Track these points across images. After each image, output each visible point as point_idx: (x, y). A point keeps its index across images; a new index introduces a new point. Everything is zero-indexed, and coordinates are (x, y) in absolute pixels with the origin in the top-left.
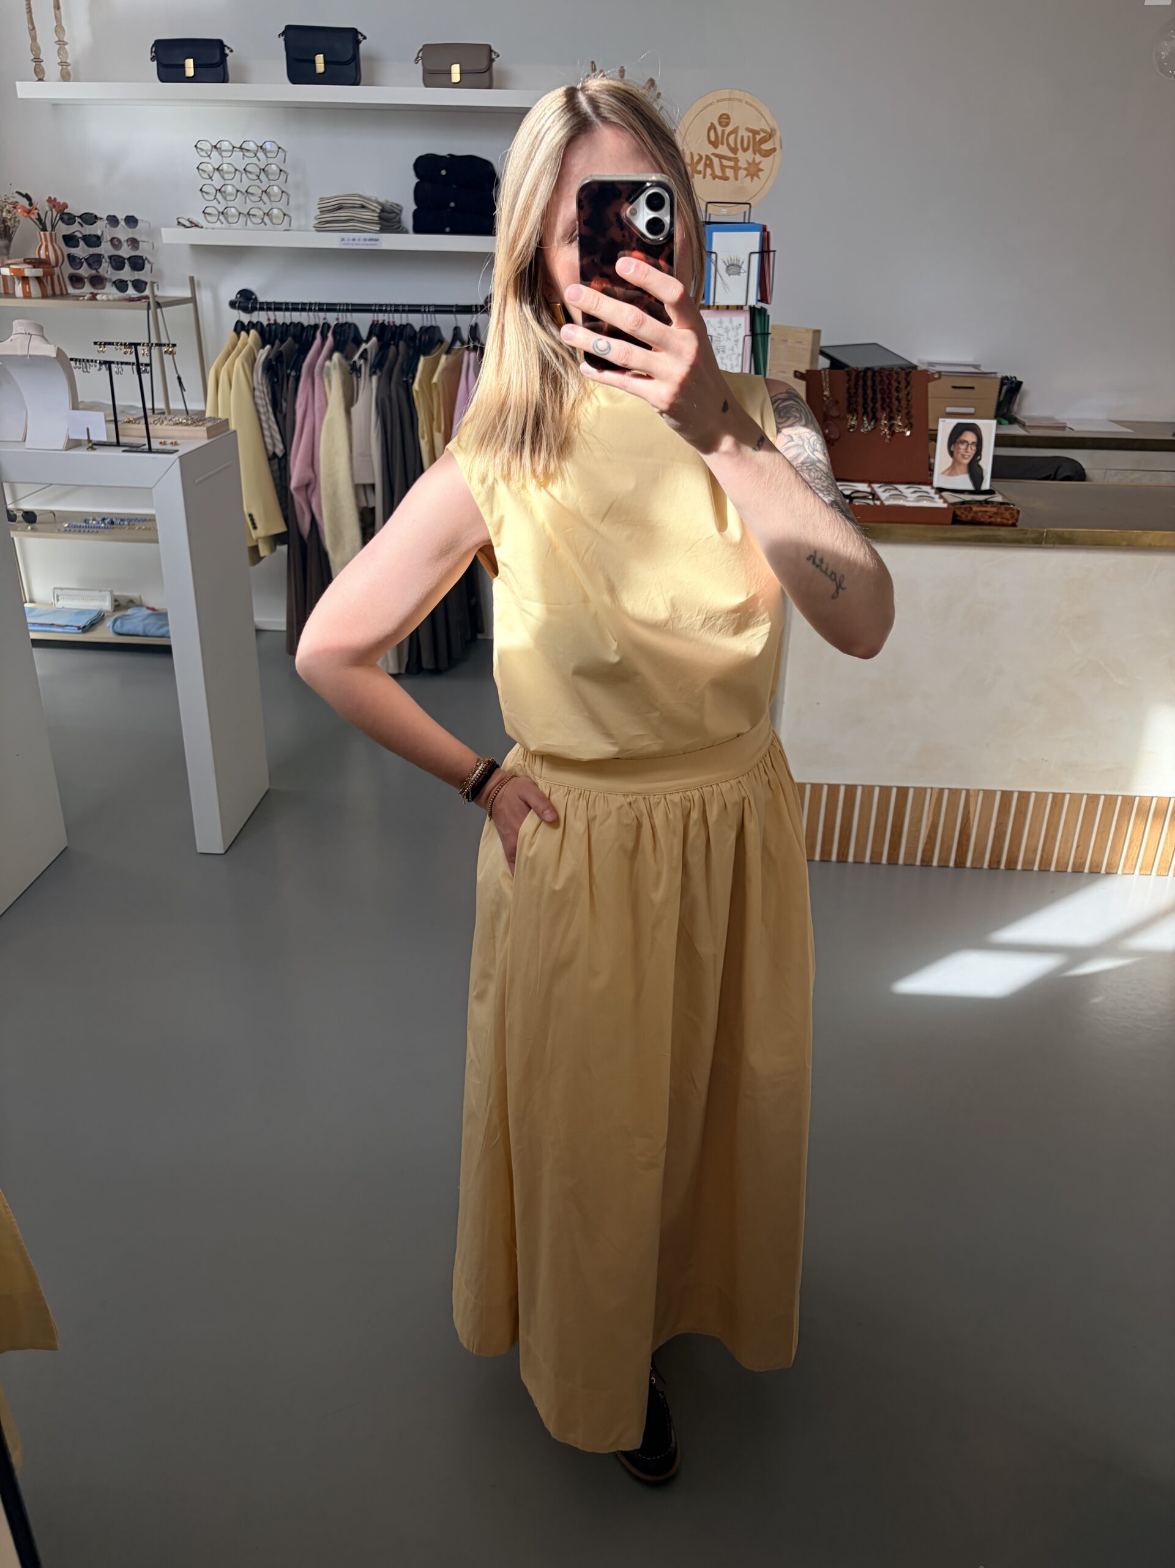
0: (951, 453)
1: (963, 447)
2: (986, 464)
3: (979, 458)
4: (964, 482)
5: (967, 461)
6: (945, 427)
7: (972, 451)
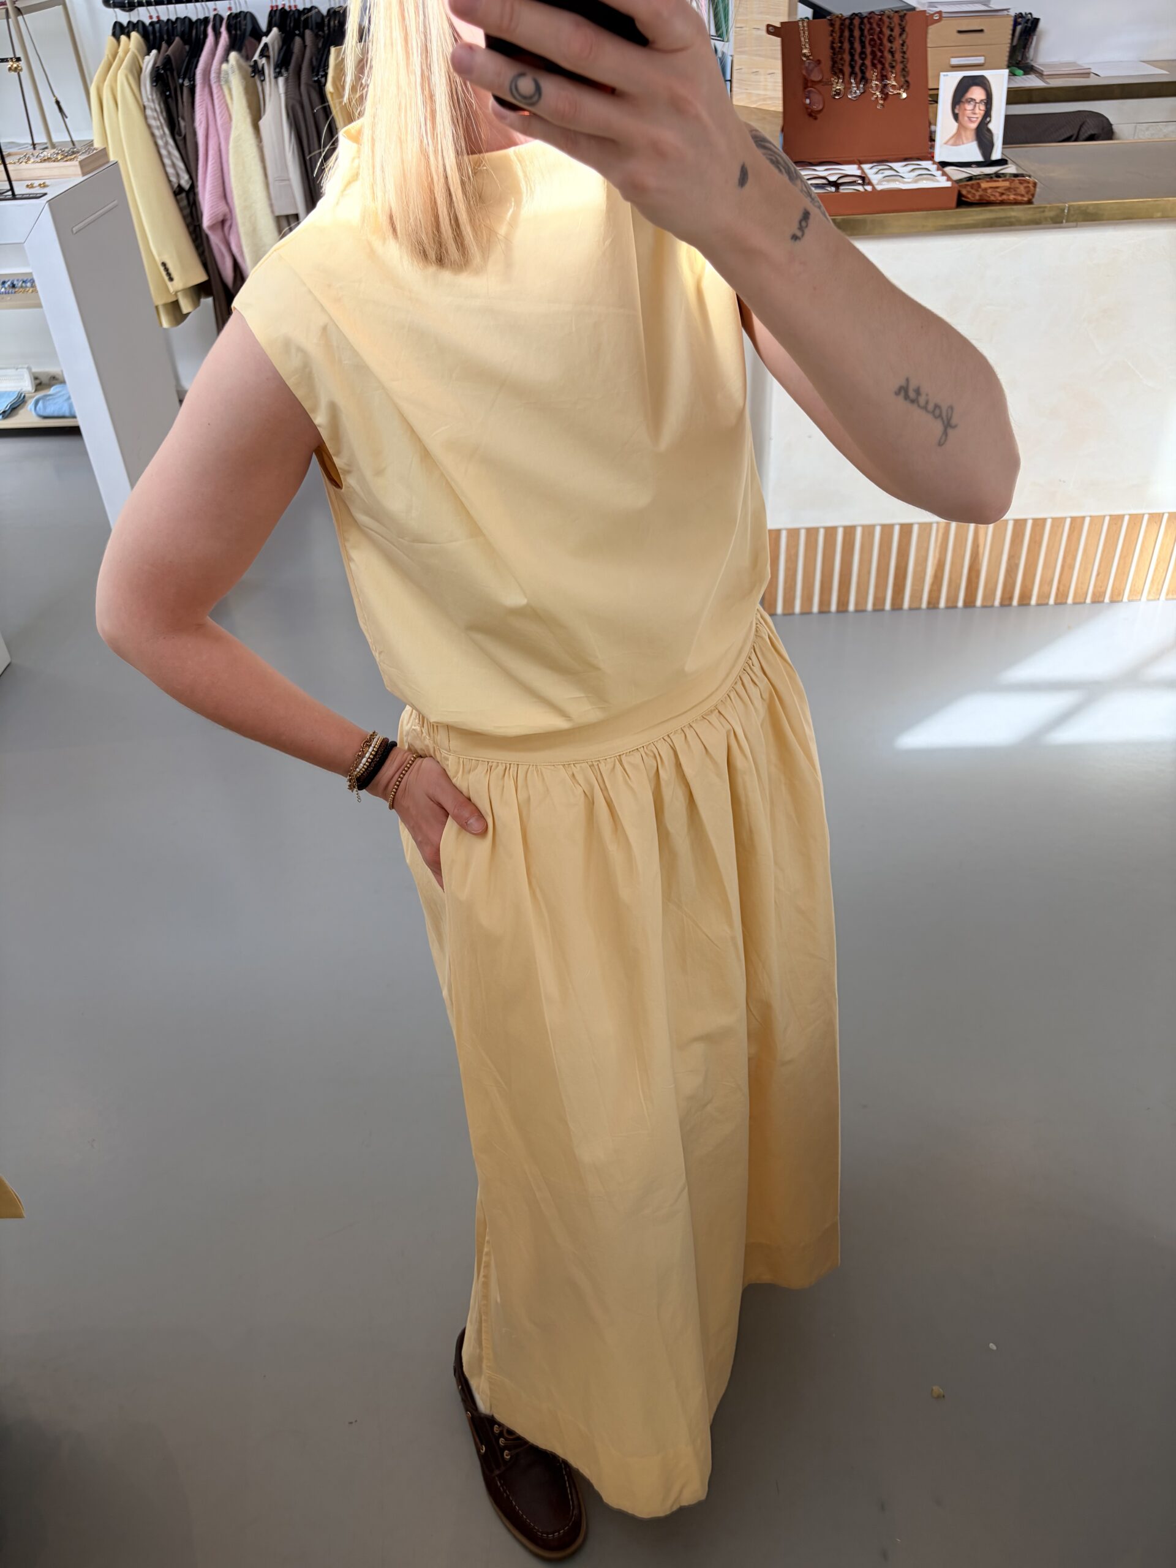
0: (956, 117)
1: (969, 107)
2: (997, 127)
3: (988, 119)
4: (971, 152)
5: (974, 126)
6: (947, 84)
7: (980, 110)
